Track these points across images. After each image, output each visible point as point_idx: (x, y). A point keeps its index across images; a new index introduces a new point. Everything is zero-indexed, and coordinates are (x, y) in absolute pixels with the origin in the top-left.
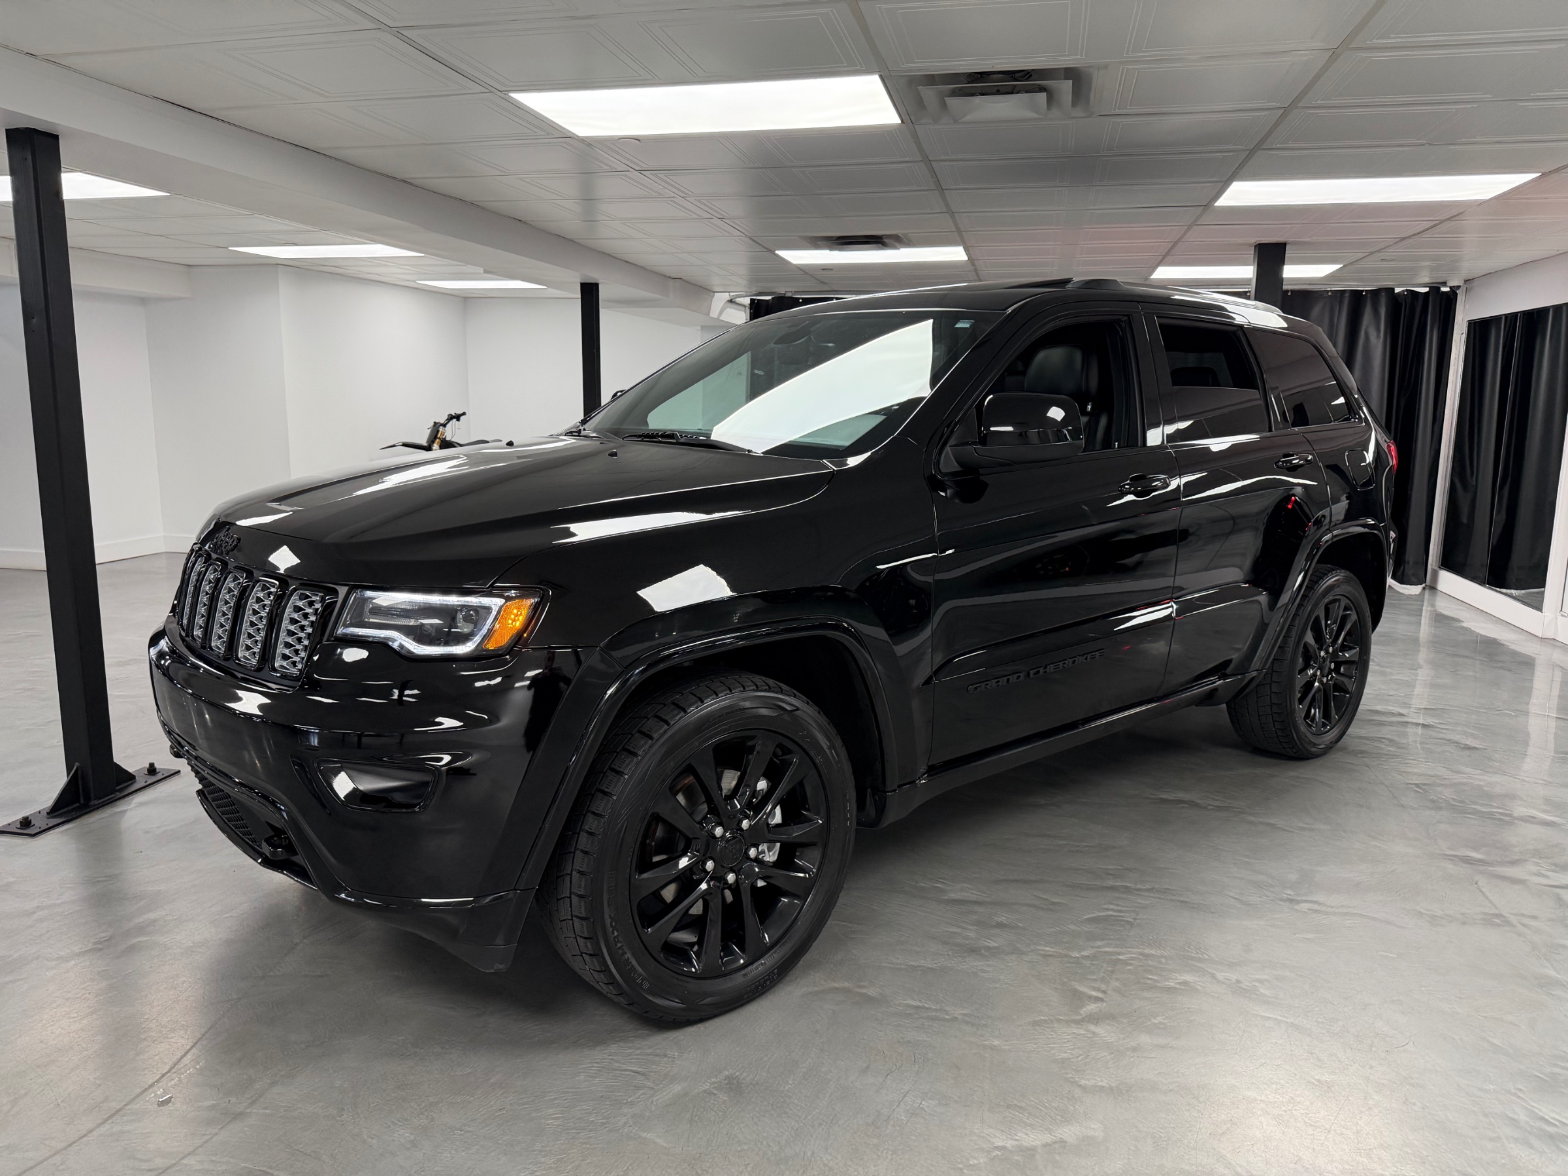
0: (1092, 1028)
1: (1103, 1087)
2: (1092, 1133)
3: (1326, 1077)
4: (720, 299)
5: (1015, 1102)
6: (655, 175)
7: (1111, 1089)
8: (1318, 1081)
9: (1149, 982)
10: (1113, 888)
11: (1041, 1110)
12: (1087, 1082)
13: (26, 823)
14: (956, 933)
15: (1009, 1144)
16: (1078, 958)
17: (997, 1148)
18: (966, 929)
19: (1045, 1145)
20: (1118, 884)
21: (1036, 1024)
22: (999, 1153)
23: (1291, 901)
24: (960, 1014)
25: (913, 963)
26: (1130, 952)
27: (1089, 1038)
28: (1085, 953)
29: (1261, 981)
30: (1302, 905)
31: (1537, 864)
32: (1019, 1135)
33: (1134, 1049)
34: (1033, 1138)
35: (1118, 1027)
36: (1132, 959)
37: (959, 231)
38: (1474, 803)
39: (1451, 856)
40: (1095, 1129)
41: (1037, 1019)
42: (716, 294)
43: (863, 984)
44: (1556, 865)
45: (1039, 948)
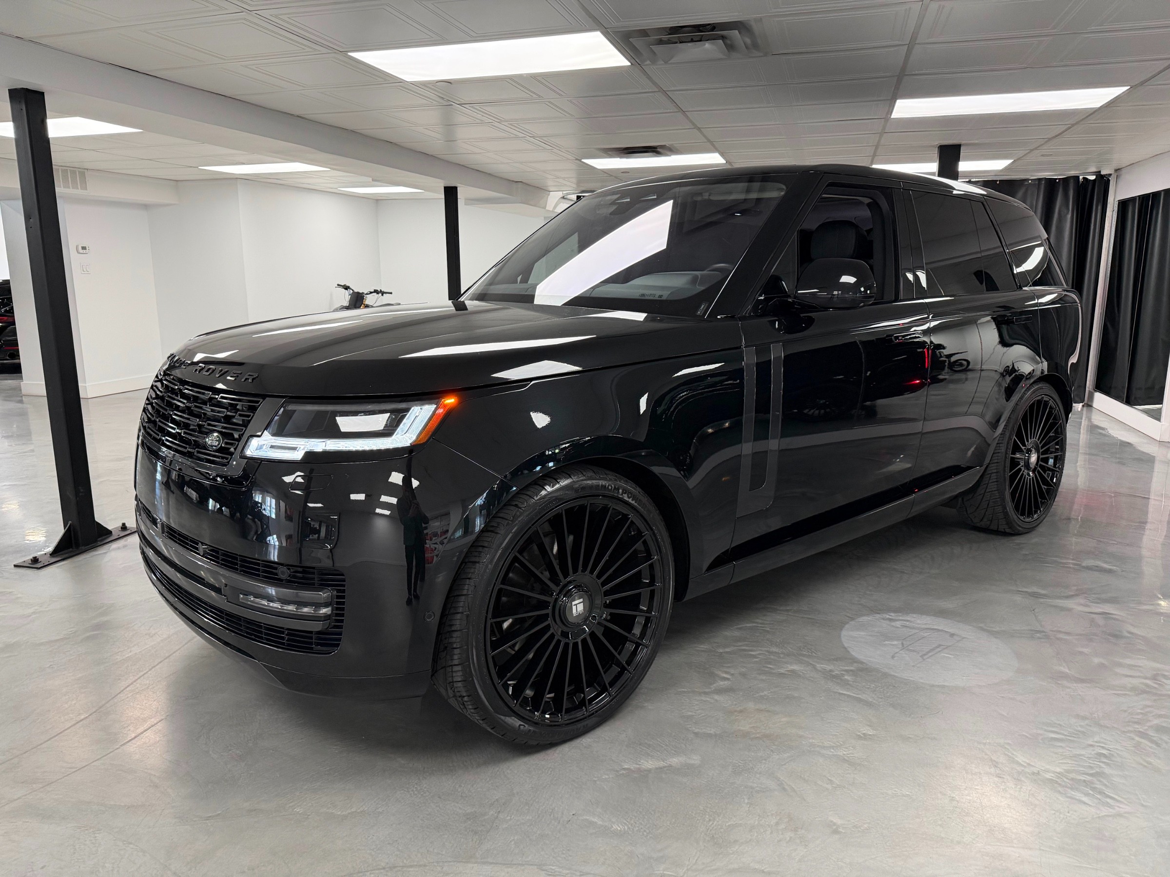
0: (716, 697)
1: (710, 736)
2: (693, 762)
3: (871, 732)
4: (554, 196)
5: (646, 741)
6: (472, 107)
7: (716, 735)
8: (864, 734)
9: (767, 669)
10: (763, 609)
11: (662, 747)
12: (700, 731)
13: (35, 560)
15: (633, 767)
16: (721, 653)
17: (624, 769)
19: (657, 769)
21: (678, 693)
22: (624, 772)
23: (890, 620)
26: (760, 650)
27: (711, 703)
29: (847, 671)
30: (898, 622)
31: (1086, 598)
32: (642, 761)
33: (741, 711)
34: (649, 764)
35: (734, 697)
36: (760, 654)
37: (711, 143)
38: (1056, 557)
39: (1022, 591)
40: (695, 760)
41: (679, 690)
42: (551, 193)
44: (1099, 599)
45: (696, 646)
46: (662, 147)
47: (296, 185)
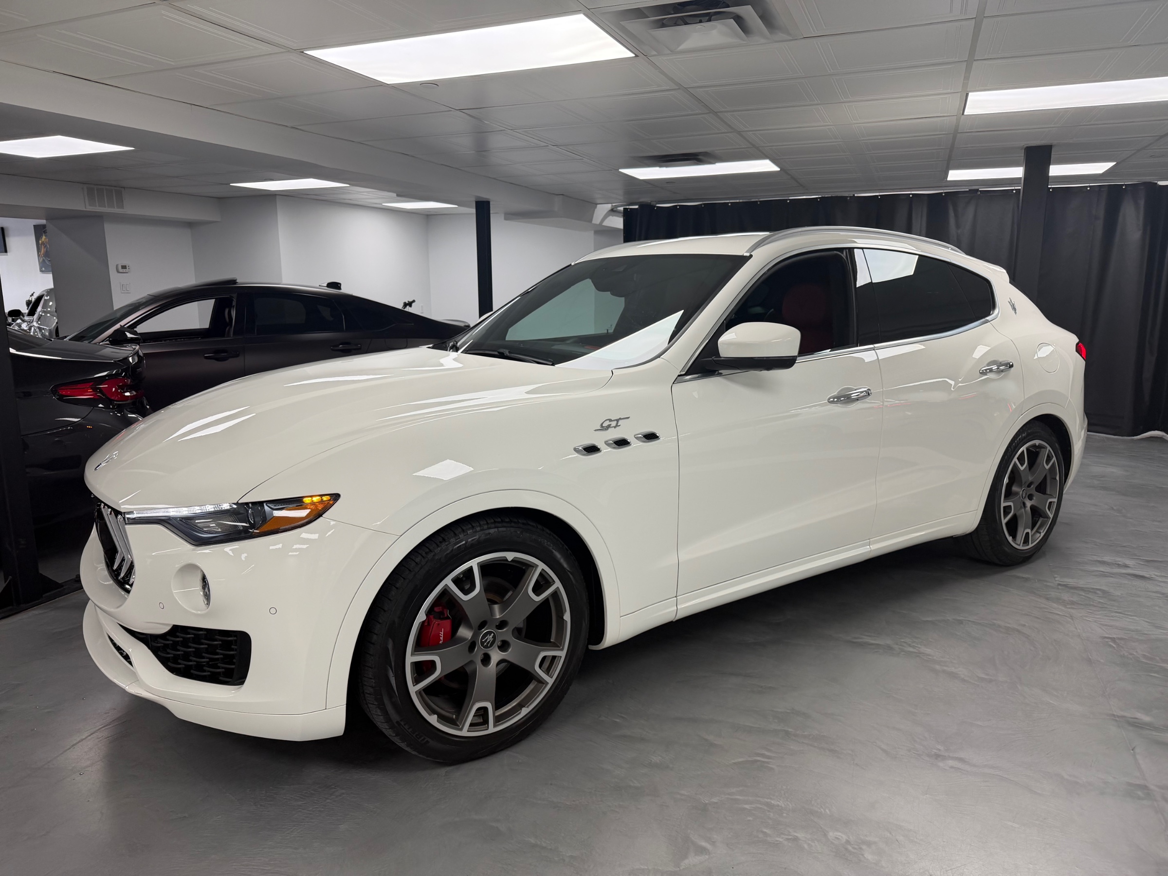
4: (603, 209)
6: (474, 113)
10: (773, 732)
18: (619, 767)
20: (779, 728)
24: (571, 856)
25: (554, 800)
28: (715, 800)
30: (947, 761)
36: (757, 809)
37: (757, 148)
39: (1117, 716)
42: (598, 205)
43: (500, 817)
45: (676, 790)
46: (706, 154)
47: (337, 201)
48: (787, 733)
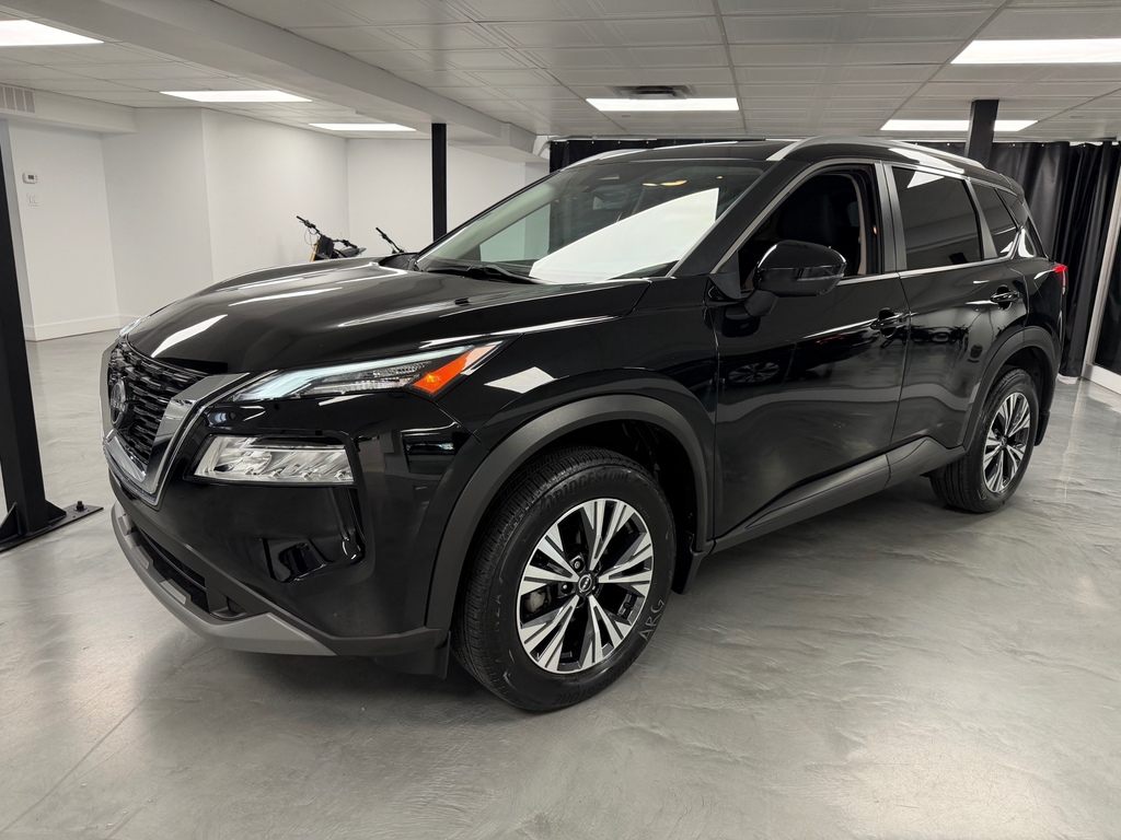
0: (859, 775)
4: (540, 141)
10: (863, 636)
14: (732, 676)
16: (839, 703)
18: (741, 672)
20: (866, 632)
21: (807, 768)
23: (1015, 652)
24: (743, 757)
25: (698, 705)
26: (886, 699)
27: (855, 785)
28: (846, 698)
30: (1026, 656)
35: (880, 776)
36: (886, 705)
37: (736, 84)
41: (808, 764)
42: (537, 136)
43: (655, 724)
45: (805, 692)
46: (681, 87)
47: (265, 119)
48: (875, 635)
